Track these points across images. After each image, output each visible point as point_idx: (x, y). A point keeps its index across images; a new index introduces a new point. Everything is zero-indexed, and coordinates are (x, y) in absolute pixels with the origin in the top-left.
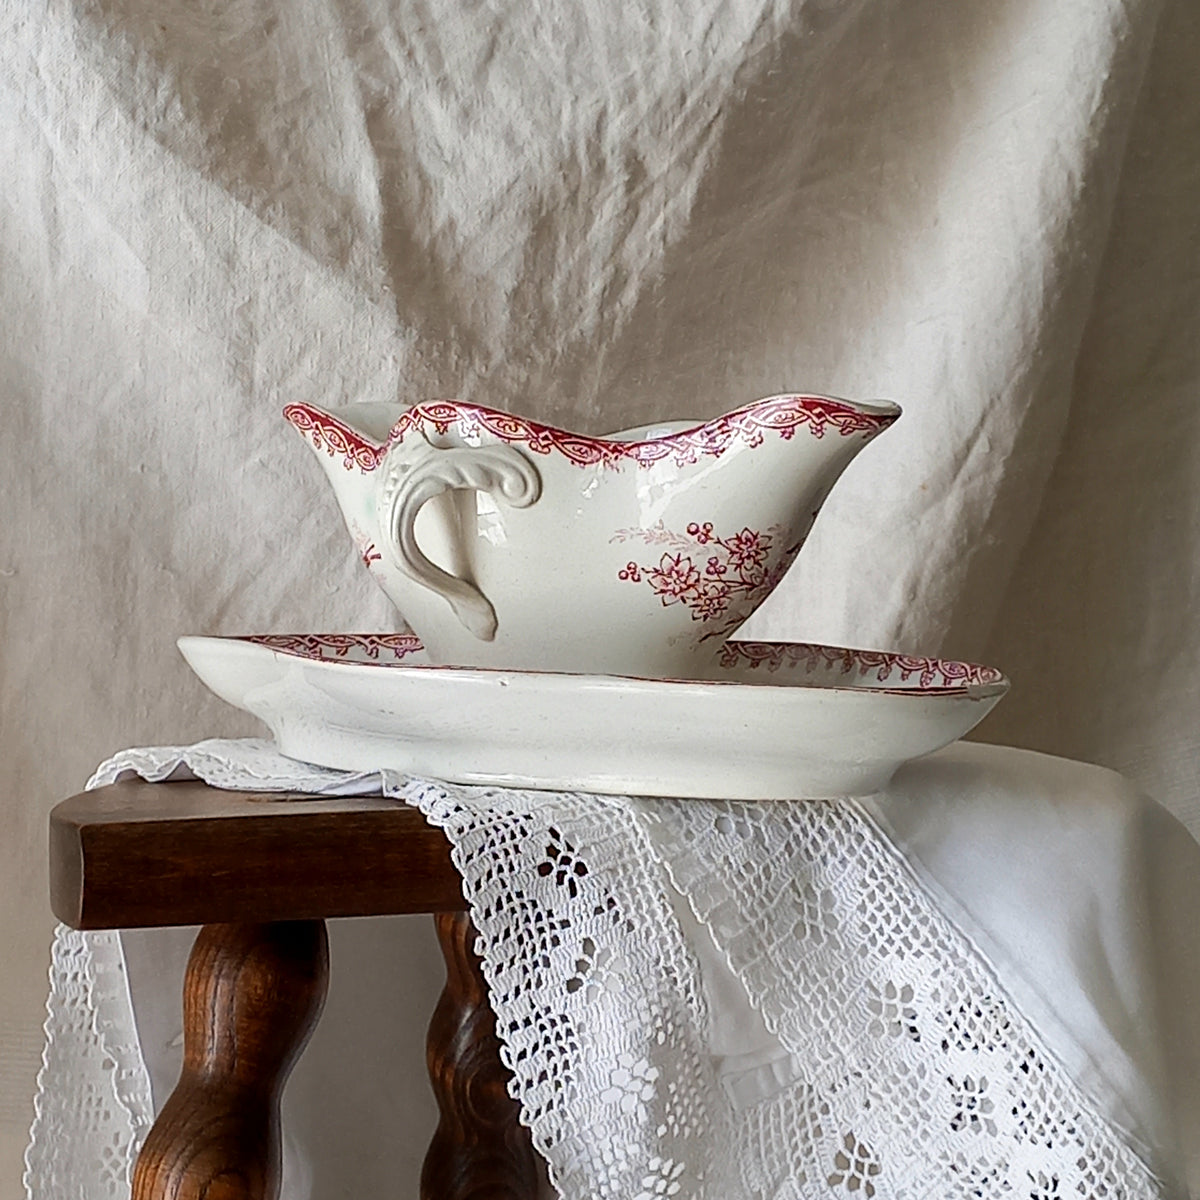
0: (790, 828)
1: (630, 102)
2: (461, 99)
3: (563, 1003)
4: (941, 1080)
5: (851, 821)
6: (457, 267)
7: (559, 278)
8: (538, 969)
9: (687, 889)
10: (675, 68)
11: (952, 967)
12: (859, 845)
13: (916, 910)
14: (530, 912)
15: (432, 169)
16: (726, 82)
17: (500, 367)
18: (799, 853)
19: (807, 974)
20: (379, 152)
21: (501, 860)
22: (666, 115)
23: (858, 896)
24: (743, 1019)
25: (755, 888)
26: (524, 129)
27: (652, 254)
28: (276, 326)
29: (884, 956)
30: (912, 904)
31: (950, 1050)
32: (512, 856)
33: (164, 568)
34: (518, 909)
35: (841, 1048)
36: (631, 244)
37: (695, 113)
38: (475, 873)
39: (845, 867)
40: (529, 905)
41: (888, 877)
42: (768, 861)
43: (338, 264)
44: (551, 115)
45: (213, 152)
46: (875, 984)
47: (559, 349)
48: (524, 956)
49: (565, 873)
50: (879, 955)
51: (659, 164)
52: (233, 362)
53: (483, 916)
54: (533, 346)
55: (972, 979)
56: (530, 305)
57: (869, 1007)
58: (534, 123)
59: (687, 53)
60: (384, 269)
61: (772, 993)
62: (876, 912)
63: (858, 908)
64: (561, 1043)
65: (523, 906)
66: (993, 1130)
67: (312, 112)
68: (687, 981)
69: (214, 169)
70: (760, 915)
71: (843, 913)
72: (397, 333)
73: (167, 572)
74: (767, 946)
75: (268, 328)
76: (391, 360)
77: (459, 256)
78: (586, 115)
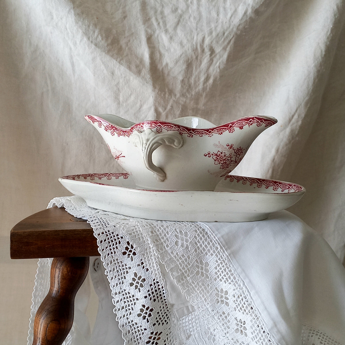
0: (197, 245)
1: (211, 34)
2: (170, 34)
3: (129, 289)
4: (233, 318)
5: (215, 243)
6: (168, 75)
7: (193, 77)
8: (122, 279)
9: (164, 262)
10: (222, 26)
11: (238, 289)
12: (217, 250)
13: (230, 271)
14: (120, 264)
15: (163, 51)
16: (235, 29)
17: (179, 98)
18: (199, 252)
19: (199, 285)
20: (149, 47)
21: (112, 251)
22: (220, 38)
23: (215, 264)
25: (185, 262)
26: (185, 41)
27: (216, 71)
29: (221, 281)
30: (229, 269)
31: (236, 311)
32: (115, 250)
33: (101, 143)
35: (207, 306)
36: (211, 69)
37: (227, 37)
38: (105, 254)
39: (212, 256)
40: (120, 262)
41: (224, 261)
42: (189, 254)
43: (138, 74)
44: (192, 38)
45: (108, 47)
46: (218, 289)
47: (193, 94)
48: (119, 275)
49: (130, 254)
50: (219, 281)
51: (218, 50)
52: (115, 97)
53: (106, 265)
54: (187, 93)
55: (244, 294)
56: (186, 83)
57: (215, 295)
58: (187, 40)
59: (226, 22)
60: (150, 75)
61: (188, 290)
62: (219, 270)
63: (215, 268)
64: (128, 299)
65: (118, 263)
66: (246, 335)
67: (134, 38)
68: (162, 285)
69: (108, 52)
70: (186, 269)
71: (210, 268)
72: (153, 90)
73: (102, 145)
74: (187, 277)
75: (123, 89)
76: (151, 97)
77: (169, 72)
78: (200, 38)
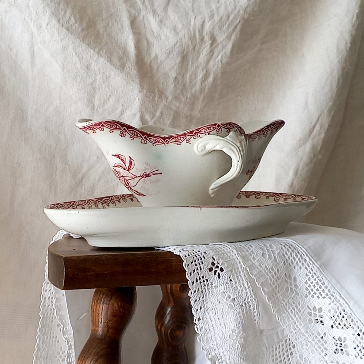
0: (285, 256)
1: (212, 18)
2: (160, 17)
3: (215, 312)
4: (331, 338)
5: (303, 255)
6: (158, 70)
7: (189, 73)
8: (207, 301)
9: (254, 276)
10: (226, 7)
11: (335, 302)
12: (305, 263)
13: (323, 284)
14: (206, 283)
15: (151, 39)
16: (242, 12)
17: (171, 101)
18: (287, 265)
19: (289, 303)
20: (134, 33)
21: (198, 266)
22: (223, 22)
23: (305, 279)
24: (270, 317)
25: (274, 275)
26: (179, 26)
27: (217, 67)
28: (102, 89)
29: (313, 298)
30: (322, 282)
31: (334, 328)
32: (201, 265)
33: (65, 164)
34: (202, 282)
35: (299, 327)
36: (211, 63)
37: (232, 21)
38: (190, 270)
39: (301, 269)
40: (205, 281)
41: (315, 273)
42: (278, 267)
43: (121, 69)
44: (188, 22)
45: (83, 33)
46: (310, 307)
47: (189, 96)
48: (203, 297)
49: (217, 271)
50: (311, 298)
51: (221, 38)
52: (88, 100)
53: (191, 284)
54: (181, 95)
55: (342, 306)
56: (180, 82)
57: (308, 314)
58: (182, 25)
59: (230, 3)
60: (136, 71)
61: (279, 309)
62: (311, 284)
63: (305, 283)
65: (204, 281)
66: (348, 354)
67: (114, 20)
68: (254, 306)
69: (84, 39)
70: (276, 285)
71: (300, 284)
72: (140, 91)
73: (66, 165)
74: (278, 294)
75: (100, 89)
76: (137, 100)
77: (158, 67)
78: (199, 23)
